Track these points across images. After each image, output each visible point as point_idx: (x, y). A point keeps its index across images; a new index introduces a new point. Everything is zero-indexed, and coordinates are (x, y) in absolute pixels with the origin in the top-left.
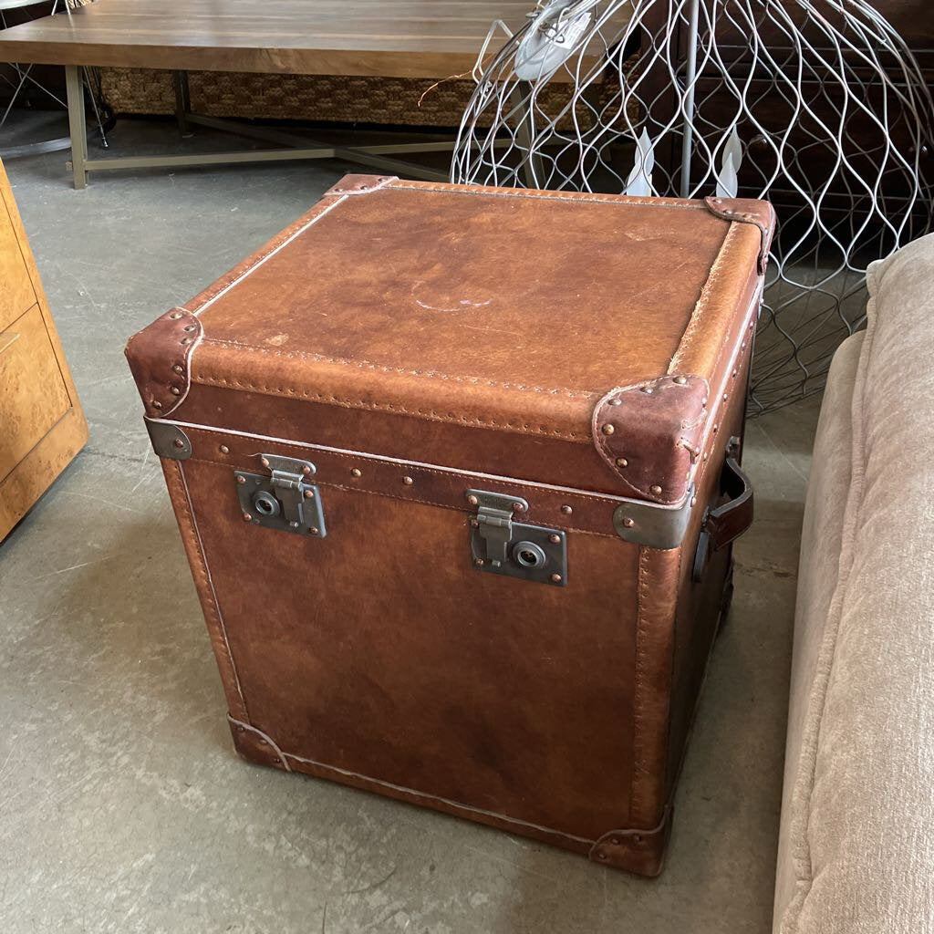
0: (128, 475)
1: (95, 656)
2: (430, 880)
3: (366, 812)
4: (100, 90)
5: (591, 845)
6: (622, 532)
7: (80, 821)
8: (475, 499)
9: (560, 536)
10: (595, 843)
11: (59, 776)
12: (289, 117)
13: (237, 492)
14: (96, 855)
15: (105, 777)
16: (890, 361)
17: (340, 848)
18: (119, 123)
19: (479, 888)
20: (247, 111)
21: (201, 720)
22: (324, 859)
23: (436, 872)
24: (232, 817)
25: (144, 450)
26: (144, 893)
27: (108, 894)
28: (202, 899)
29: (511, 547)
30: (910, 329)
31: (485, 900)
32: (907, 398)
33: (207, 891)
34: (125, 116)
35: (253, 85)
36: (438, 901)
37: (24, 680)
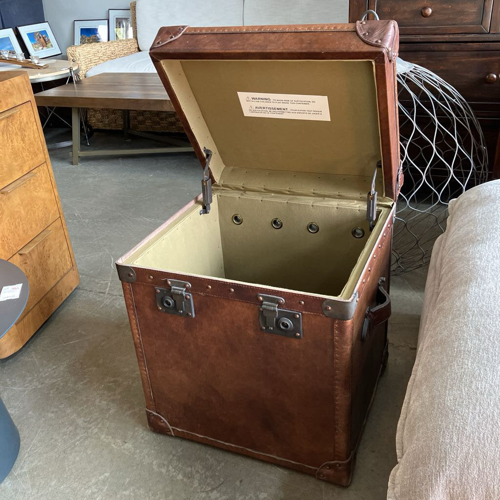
0: (98, 299)
1: (82, 383)
2: (240, 487)
3: (210, 456)
4: (86, 118)
5: (316, 470)
6: (326, 313)
7: (74, 458)
8: (261, 298)
9: (299, 315)
10: (318, 469)
11: (64, 437)
12: (178, 131)
13: (155, 297)
14: (82, 473)
15: (86, 438)
16: (452, 242)
17: (197, 472)
18: (95, 134)
19: (263, 490)
20: (158, 128)
21: (132, 413)
22: (190, 476)
23: (243, 483)
24: (146, 457)
25: (106, 288)
26: (104, 491)
27: (87, 491)
28: (131, 494)
29: (278, 320)
30: (461, 228)
31: (266, 496)
32: (456, 257)
33: (134, 490)
34: (98, 130)
35: (161, 116)
36: (243, 496)
37: (48, 393)
